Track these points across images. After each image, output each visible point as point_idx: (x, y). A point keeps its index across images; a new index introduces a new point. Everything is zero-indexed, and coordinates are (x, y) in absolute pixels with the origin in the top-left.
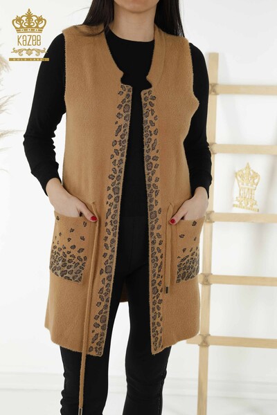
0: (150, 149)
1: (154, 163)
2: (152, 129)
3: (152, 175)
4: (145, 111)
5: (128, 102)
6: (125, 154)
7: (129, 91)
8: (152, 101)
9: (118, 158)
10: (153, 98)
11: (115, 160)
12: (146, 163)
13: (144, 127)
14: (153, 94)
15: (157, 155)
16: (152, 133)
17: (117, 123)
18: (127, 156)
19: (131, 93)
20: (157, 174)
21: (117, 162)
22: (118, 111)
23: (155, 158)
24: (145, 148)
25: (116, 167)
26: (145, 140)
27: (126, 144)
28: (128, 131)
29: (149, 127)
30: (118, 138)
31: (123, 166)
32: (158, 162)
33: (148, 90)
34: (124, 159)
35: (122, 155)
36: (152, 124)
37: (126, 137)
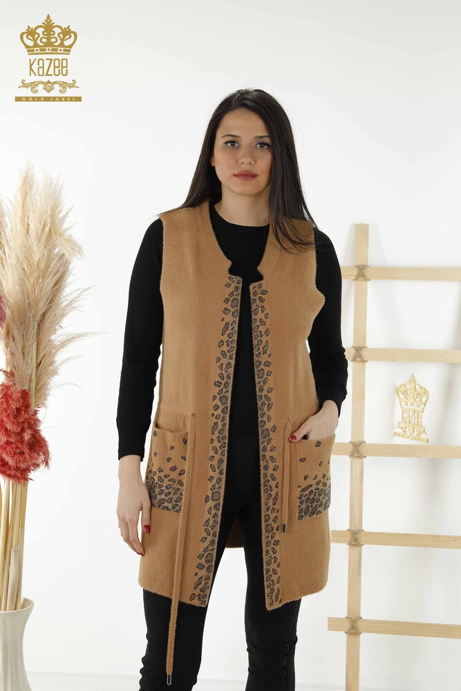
0: (260, 353)
1: (266, 369)
2: (262, 329)
3: (264, 384)
4: (253, 307)
5: (237, 295)
6: (234, 357)
7: (238, 283)
8: (262, 296)
9: (225, 361)
10: (265, 292)
11: (222, 364)
12: (256, 370)
13: (253, 327)
14: (264, 288)
15: (269, 360)
16: (263, 333)
17: (223, 320)
18: (236, 360)
19: (240, 286)
20: (270, 384)
21: (224, 366)
22: (225, 306)
23: (267, 364)
24: (255, 352)
25: (223, 372)
26: (255, 342)
27: (235, 345)
28: (236, 329)
29: (258, 326)
30: (225, 338)
31: (231, 370)
32: (270, 369)
33: (257, 283)
34: (233, 362)
35: (231, 358)
36: (263, 323)
37: (235, 337)
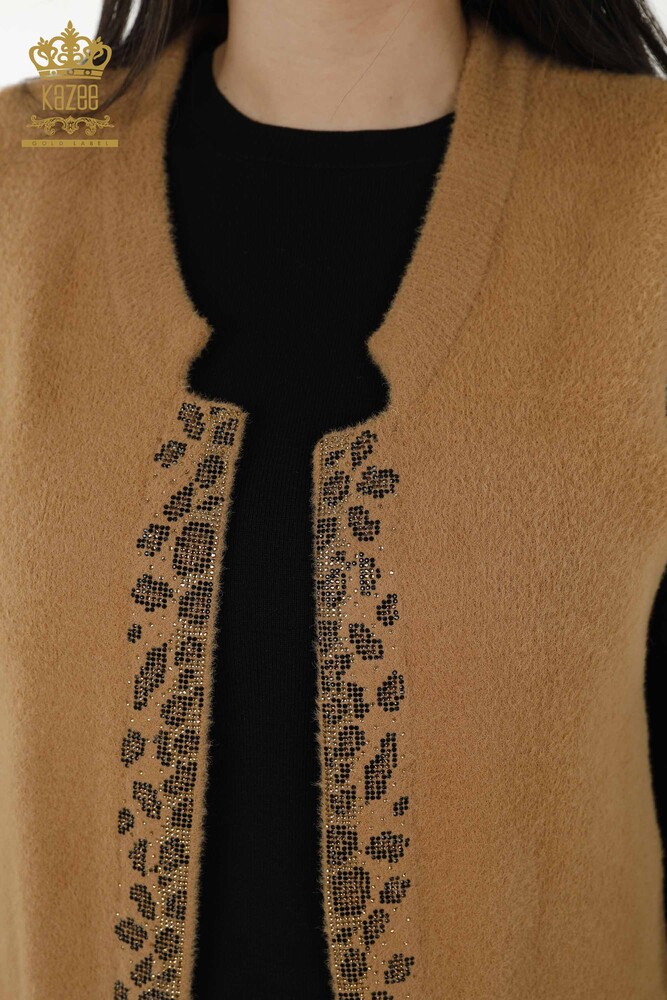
0: (351, 794)
1: (380, 872)
2: (366, 675)
3: (369, 940)
4: (324, 563)
5: (207, 506)
6: (198, 812)
7: (222, 436)
8: (368, 502)
9: (155, 832)
10: (381, 482)
11: (143, 844)
12: (327, 872)
13: (322, 659)
14: (378, 460)
15: (397, 826)
16: (370, 696)
17: (134, 634)
18: (209, 824)
19: (231, 454)
20: (400, 933)
21: (152, 857)
22: (141, 564)
23: (388, 848)
24: (328, 785)
25: (150, 882)
26: (327, 738)
27: (200, 757)
28: (205, 677)
29: (346, 660)
30: (149, 722)
31: (188, 878)
32: (401, 869)
33: (353, 433)
34: (194, 840)
35: (181, 818)
36: (367, 645)
37: (200, 721)
